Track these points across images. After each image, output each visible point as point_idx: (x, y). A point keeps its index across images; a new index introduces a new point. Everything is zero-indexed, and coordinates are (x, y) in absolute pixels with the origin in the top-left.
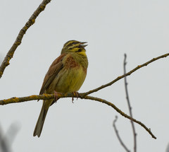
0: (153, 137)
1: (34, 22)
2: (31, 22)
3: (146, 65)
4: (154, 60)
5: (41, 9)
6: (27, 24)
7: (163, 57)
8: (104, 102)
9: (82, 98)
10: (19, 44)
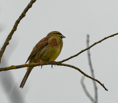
0: (106, 89)
1: (25, 15)
2: (23, 15)
3: (100, 42)
4: (105, 38)
5: (29, 6)
6: (20, 17)
7: (111, 36)
8: (73, 67)
9: (58, 65)
10: (15, 30)
